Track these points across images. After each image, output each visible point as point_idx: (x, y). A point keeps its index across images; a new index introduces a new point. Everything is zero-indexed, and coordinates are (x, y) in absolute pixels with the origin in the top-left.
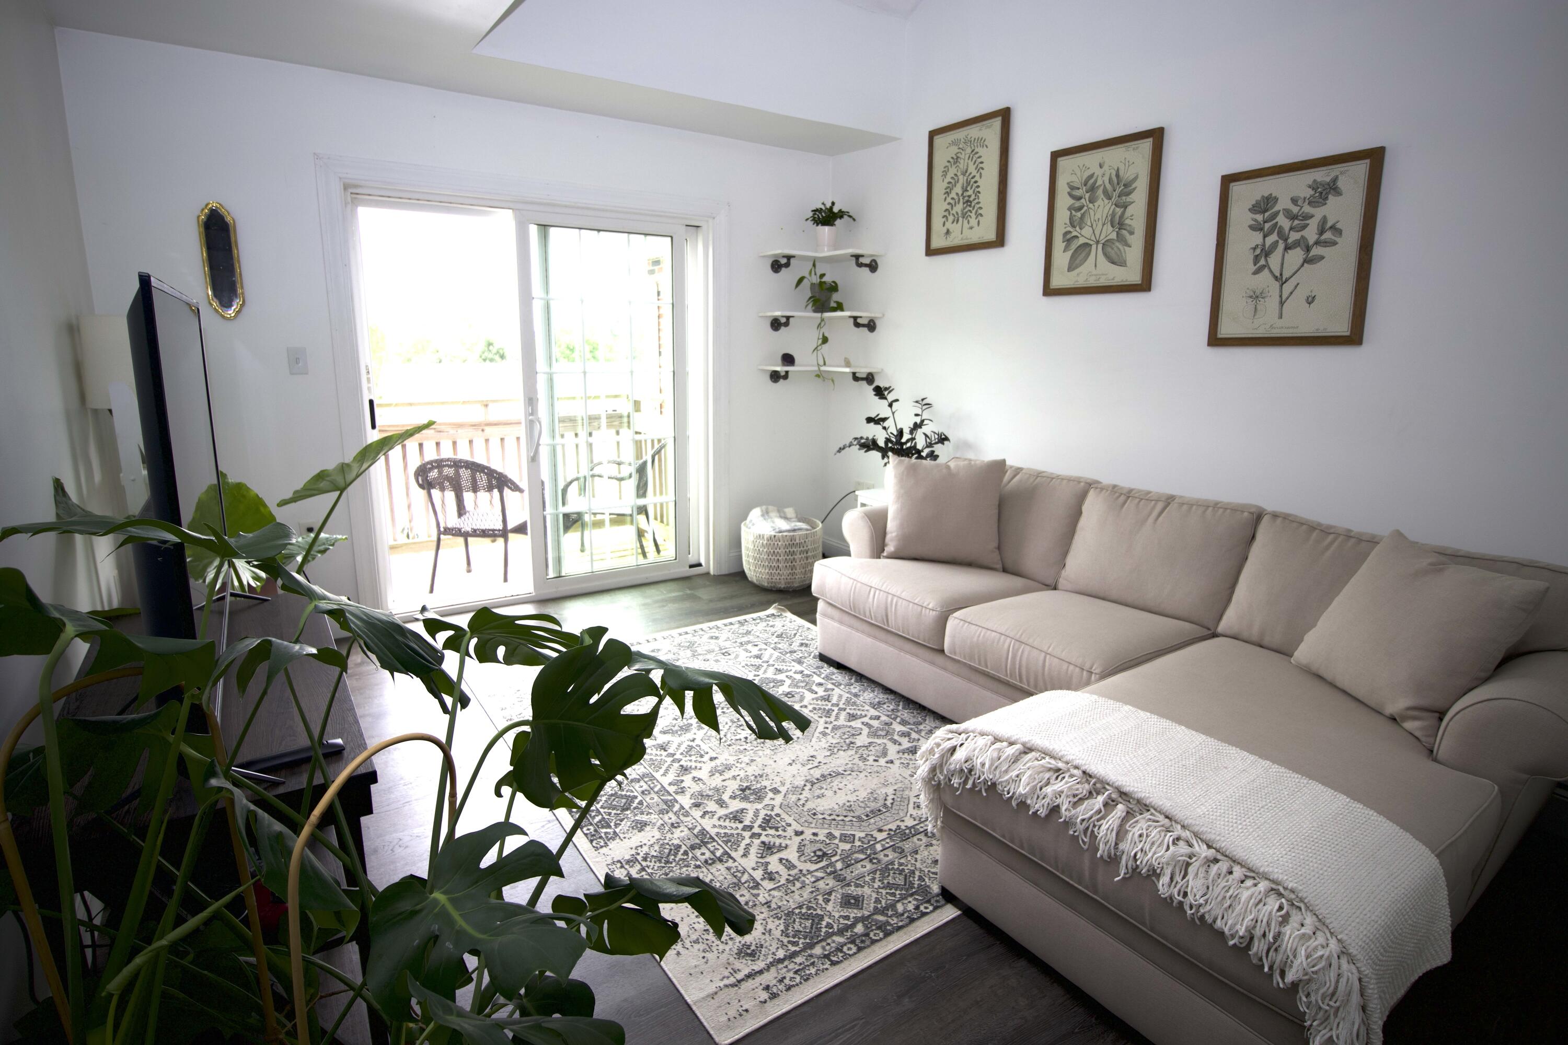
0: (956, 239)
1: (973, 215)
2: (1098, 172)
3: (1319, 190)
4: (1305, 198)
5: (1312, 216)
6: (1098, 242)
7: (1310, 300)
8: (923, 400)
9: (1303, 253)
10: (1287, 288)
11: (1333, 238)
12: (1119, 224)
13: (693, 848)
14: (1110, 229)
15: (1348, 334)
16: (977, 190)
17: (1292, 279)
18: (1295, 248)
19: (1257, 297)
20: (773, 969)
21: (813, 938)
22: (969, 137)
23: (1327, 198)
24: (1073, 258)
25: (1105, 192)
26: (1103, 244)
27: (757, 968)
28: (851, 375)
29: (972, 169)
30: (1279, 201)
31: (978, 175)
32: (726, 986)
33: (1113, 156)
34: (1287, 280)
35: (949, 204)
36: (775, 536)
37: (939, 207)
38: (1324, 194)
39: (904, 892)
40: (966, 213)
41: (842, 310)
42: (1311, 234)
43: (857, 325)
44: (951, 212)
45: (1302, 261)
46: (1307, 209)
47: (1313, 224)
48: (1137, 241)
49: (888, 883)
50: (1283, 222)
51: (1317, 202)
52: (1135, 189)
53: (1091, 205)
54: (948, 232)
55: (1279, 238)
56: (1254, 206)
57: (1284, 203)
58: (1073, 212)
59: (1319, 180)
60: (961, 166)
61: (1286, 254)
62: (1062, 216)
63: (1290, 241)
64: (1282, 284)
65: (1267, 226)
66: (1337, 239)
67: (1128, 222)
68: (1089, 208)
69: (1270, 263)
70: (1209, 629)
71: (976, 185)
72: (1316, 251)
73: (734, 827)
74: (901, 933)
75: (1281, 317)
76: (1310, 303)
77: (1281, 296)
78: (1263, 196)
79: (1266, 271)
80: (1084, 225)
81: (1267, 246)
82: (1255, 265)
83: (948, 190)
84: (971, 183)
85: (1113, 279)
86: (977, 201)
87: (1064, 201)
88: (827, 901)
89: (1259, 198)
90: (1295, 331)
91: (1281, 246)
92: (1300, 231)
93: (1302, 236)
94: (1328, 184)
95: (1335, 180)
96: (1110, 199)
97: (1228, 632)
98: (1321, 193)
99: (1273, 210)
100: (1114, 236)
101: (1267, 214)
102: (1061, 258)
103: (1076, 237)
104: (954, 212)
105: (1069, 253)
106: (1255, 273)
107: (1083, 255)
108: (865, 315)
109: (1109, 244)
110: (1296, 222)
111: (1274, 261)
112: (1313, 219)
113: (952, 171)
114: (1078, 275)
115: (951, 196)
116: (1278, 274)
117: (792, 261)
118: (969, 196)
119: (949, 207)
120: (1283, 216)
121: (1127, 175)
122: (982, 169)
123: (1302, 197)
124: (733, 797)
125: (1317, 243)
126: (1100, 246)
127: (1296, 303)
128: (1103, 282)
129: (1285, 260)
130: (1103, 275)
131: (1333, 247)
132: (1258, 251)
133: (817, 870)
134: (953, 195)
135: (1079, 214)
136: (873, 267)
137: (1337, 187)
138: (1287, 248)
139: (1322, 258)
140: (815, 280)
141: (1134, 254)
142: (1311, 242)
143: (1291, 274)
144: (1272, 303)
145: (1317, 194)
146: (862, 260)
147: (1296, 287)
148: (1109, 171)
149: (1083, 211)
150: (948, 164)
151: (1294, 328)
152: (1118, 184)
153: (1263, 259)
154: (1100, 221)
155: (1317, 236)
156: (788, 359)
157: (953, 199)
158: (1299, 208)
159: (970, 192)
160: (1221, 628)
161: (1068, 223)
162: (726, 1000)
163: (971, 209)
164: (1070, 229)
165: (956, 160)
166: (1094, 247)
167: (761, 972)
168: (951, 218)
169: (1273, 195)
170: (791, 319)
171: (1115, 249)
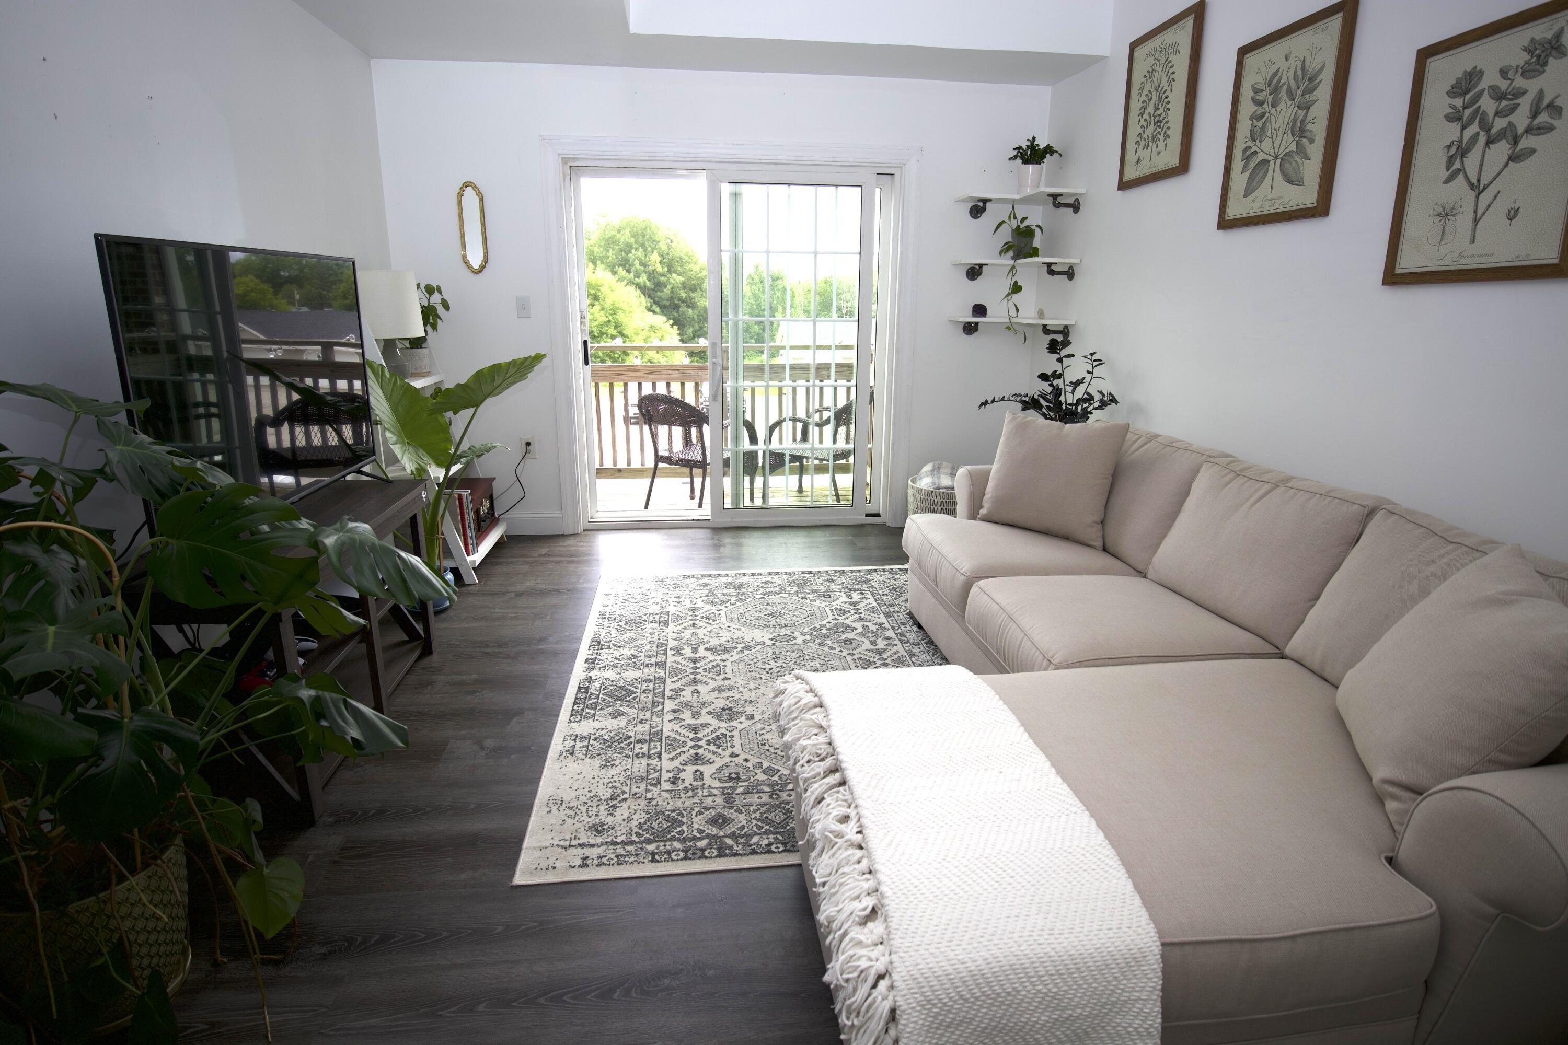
0: (1145, 169)
1: (1161, 137)
2: (1283, 66)
3: (1538, 52)
4: (1518, 67)
5: (1525, 92)
6: (1276, 157)
7: (1512, 215)
8: (1092, 354)
9: (1509, 146)
10: (1485, 198)
11: (1550, 120)
12: (1300, 131)
13: (638, 742)
14: (1291, 138)
15: (1556, 261)
16: (1167, 106)
17: (1492, 185)
18: (1499, 140)
19: (1447, 214)
20: (604, 847)
21: (660, 836)
22: (1164, 44)
23: (1545, 63)
24: (1250, 179)
25: (1289, 91)
26: (1282, 159)
27: (592, 842)
28: (1041, 327)
29: (1164, 83)
30: (1484, 76)
31: (1169, 88)
32: (558, 846)
33: (1298, 44)
34: (1485, 188)
35: (1142, 126)
36: (932, 492)
37: (1134, 130)
38: (1542, 58)
39: (772, 829)
40: (1156, 135)
41: (1037, 256)
42: (1521, 119)
43: (1051, 272)
44: (1143, 136)
45: (1506, 157)
46: (1520, 82)
47: (1525, 104)
48: (1316, 151)
49: (767, 817)
50: (1488, 105)
51: (1532, 71)
52: (1319, 83)
53: (1273, 111)
54: (1139, 161)
55: (1481, 128)
56: (1453, 87)
57: (1491, 78)
58: (1255, 121)
59: (1537, 38)
60: (1155, 80)
61: (1487, 150)
62: (1244, 126)
63: (1494, 131)
64: (1479, 194)
65: (1467, 112)
66: (1555, 123)
67: (1309, 127)
68: (1271, 115)
69: (1466, 166)
70: (1278, 648)
71: (1166, 101)
72: (1526, 142)
73: (686, 735)
74: (733, 859)
75: (1473, 241)
76: (1511, 220)
77: (1475, 212)
78: (1466, 71)
79: (1461, 176)
80: (1264, 136)
81: (1464, 142)
82: (1448, 170)
83: (1142, 111)
84: (1163, 100)
85: (1288, 203)
86: (1166, 120)
87: (1247, 108)
88: (700, 813)
89: (1460, 74)
90: (1490, 259)
91: (1482, 139)
92: (1508, 115)
93: (1510, 122)
94: (1550, 42)
95: (1559, 35)
96: (1293, 100)
97: (1295, 656)
98: (1539, 56)
99: (1477, 90)
100: (1293, 147)
101: (1468, 97)
102: (1239, 181)
103: (1256, 153)
104: (1145, 136)
105: (1247, 174)
106: (1448, 181)
107: (1261, 174)
108: (1061, 261)
109: (1287, 158)
110: (1504, 103)
111: (1471, 162)
112: (1526, 96)
113: (1148, 86)
114: (1254, 200)
115: (1144, 117)
116: (1474, 181)
117: (988, 205)
118: (1160, 115)
119: (1141, 131)
120: (1488, 96)
121: (1313, 66)
122: (1174, 80)
123: (1514, 66)
124: (709, 713)
125: (1528, 131)
126: (1278, 161)
127: (1494, 219)
128: (1278, 207)
129: (1486, 159)
130: (1278, 198)
131: (1549, 135)
132: (1453, 150)
133: (716, 788)
134: (1146, 116)
135: (1260, 124)
136: (1076, 207)
137: (1562, 45)
138: (1489, 142)
139: (1533, 151)
140: (1014, 224)
141: (1312, 170)
142: (1520, 130)
143: (1490, 179)
144: (1464, 221)
145: (1534, 59)
146: (1060, 200)
147: (1495, 197)
148: (1294, 64)
149: (1264, 120)
150: (1144, 80)
151: (1489, 255)
152: (1303, 79)
153: (1458, 160)
154: (1281, 130)
155: (1528, 121)
156: (980, 310)
157: (1145, 120)
158: (1509, 82)
159: (1161, 111)
160: (1288, 650)
161: (1249, 137)
162: (548, 856)
163: (1160, 130)
164: (1250, 143)
165: (1151, 73)
166: (1272, 163)
167: (593, 846)
168: (1142, 143)
169: (1478, 69)
170: (984, 268)
171: (1294, 164)
